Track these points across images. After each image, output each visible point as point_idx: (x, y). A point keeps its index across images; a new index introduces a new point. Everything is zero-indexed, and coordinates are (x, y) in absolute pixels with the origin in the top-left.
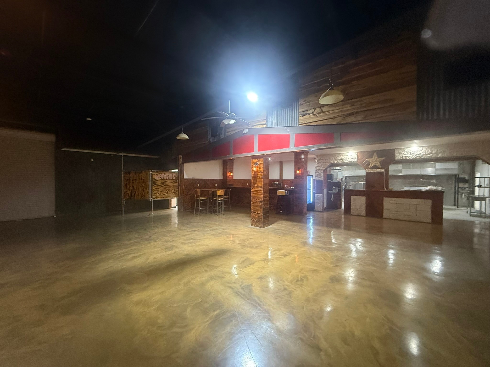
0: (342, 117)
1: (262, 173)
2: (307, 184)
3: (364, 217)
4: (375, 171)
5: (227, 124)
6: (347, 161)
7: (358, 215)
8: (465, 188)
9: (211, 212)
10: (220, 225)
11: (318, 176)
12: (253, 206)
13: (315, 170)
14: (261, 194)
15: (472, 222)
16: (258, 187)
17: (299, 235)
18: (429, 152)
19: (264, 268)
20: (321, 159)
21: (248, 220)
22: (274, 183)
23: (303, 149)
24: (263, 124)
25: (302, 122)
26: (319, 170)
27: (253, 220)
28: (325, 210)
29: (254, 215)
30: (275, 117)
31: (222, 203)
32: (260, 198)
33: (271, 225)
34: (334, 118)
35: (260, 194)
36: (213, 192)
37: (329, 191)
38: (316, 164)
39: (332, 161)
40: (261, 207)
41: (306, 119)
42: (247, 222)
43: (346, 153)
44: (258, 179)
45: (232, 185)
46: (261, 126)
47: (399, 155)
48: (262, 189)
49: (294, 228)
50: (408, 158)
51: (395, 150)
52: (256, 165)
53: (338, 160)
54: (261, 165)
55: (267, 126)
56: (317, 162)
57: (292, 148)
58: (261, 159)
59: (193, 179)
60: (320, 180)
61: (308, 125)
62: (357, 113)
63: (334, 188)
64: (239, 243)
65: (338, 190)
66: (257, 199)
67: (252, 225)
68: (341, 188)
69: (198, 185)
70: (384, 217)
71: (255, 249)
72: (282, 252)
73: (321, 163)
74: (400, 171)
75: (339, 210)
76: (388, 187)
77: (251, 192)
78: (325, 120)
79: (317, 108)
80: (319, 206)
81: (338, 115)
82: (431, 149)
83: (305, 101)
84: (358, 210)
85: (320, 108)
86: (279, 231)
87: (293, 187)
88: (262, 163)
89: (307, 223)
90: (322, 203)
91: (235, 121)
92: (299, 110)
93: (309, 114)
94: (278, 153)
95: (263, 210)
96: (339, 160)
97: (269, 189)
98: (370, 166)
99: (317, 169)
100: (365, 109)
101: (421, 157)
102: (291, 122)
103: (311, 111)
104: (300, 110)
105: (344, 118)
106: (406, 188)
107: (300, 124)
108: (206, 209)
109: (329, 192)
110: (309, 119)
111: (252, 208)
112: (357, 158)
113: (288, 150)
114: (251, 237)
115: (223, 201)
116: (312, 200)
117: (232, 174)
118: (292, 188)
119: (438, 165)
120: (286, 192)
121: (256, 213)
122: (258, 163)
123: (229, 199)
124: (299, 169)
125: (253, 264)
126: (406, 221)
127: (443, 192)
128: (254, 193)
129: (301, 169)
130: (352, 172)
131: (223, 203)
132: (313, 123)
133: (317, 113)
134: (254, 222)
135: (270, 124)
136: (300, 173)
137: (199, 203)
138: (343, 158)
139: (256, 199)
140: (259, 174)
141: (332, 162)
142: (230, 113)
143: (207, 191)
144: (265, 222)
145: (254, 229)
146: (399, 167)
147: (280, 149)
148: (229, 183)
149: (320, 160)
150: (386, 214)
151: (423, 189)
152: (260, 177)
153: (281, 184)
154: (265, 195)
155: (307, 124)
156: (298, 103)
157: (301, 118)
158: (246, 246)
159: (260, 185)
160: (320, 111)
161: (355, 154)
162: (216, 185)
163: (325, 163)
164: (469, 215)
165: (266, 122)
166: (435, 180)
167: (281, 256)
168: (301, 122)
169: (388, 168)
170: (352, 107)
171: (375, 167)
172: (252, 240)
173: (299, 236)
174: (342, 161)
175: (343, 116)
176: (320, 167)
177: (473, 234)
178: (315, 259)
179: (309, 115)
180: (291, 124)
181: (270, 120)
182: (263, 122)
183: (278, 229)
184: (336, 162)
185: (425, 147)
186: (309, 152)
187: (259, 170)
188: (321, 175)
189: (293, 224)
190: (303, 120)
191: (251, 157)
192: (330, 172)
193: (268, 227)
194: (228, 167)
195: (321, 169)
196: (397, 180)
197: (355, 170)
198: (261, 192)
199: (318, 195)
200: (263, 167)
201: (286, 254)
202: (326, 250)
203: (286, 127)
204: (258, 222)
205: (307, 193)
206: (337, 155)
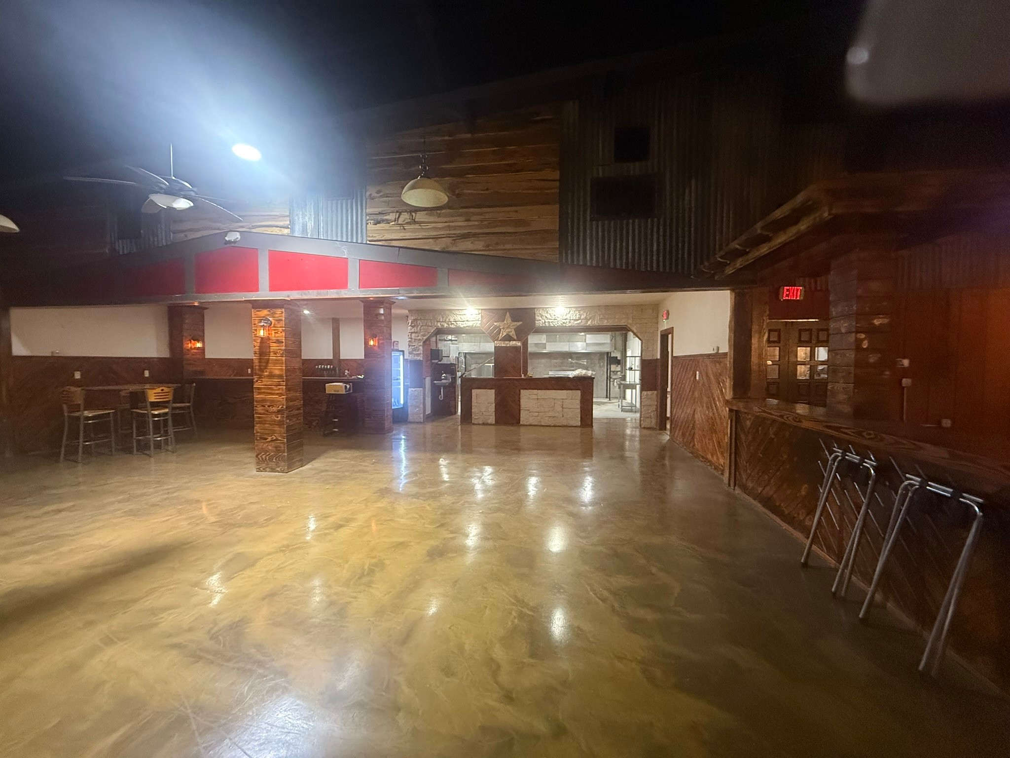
0: (451, 239)
1: (282, 344)
2: (392, 369)
3: (492, 427)
4: (508, 345)
5: (166, 207)
6: (465, 325)
7: (483, 424)
8: (617, 372)
9: (128, 450)
10: (158, 482)
11: (414, 352)
12: (260, 423)
13: (408, 340)
14: (280, 395)
15: (624, 419)
16: (271, 376)
17: (372, 477)
18: (577, 316)
19: (282, 568)
20: (419, 318)
21: (248, 458)
22: (320, 367)
23: (377, 294)
24: (281, 227)
25: (375, 237)
26: (415, 341)
27: (261, 457)
28: (429, 418)
29: (261, 445)
30: (311, 215)
31: (166, 421)
32: (279, 403)
33: (309, 462)
34: (435, 238)
35: (277, 394)
36: (133, 394)
37: (435, 382)
38: (409, 328)
39: (439, 324)
40: (280, 423)
41: (382, 232)
42: (246, 464)
43: (463, 310)
44: (272, 357)
45: (202, 373)
46: (276, 231)
47: (541, 319)
48: (283, 381)
49: (362, 464)
50: (553, 325)
51: (536, 310)
52: (265, 325)
53: (449, 321)
54: (279, 326)
55: (293, 233)
56: (411, 324)
57: (353, 290)
58: (279, 311)
59: (52, 356)
60: (418, 361)
61: (387, 245)
62: (475, 235)
63: (444, 376)
64: (217, 520)
65: (451, 380)
66: (269, 406)
67: (259, 470)
68: (456, 374)
69: (78, 375)
70: (521, 423)
71: (261, 526)
72: (331, 519)
73: (418, 326)
74: (544, 346)
75: (454, 416)
76: (527, 372)
77: (254, 391)
78: (422, 240)
79: (404, 212)
80: (414, 413)
81: (442, 233)
82: (579, 311)
83: (378, 192)
84: (483, 413)
85: (409, 213)
86: (329, 473)
87: (363, 376)
88: (281, 320)
89: (392, 449)
90: (422, 406)
91: (192, 204)
92: (366, 209)
93: (388, 221)
94: (321, 298)
95: (288, 431)
96: (451, 322)
97: (302, 380)
98: (501, 335)
99: (411, 338)
100: (488, 231)
101: (568, 325)
102: (349, 233)
103: (392, 217)
104: (369, 211)
105: (453, 242)
106: (552, 374)
107: (369, 239)
108: (110, 441)
109: (435, 384)
110: (389, 232)
111: (257, 428)
112: (480, 319)
113: (344, 294)
114: (254, 499)
115: (169, 417)
116: (402, 402)
117: (199, 345)
118: (360, 377)
119: (590, 338)
120: (346, 387)
121: (270, 439)
122: (270, 319)
123: (191, 410)
124: (374, 337)
125: (252, 565)
126: (550, 426)
127: (594, 378)
128: (259, 393)
129: (377, 338)
130: (474, 345)
131: (170, 422)
132: (398, 241)
133: (404, 223)
134: (263, 461)
135: (301, 230)
136: (377, 344)
137: (79, 427)
138: (458, 318)
139: (266, 406)
140: (274, 347)
141: (439, 326)
142: (174, 178)
143: (115, 390)
144: (293, 459)
145: (264, 477)
146: (542, 338)
147: (325, 291)
148: (192, 368)
149: (416, 320)
150: (524, 417)
151: (571, 374)
152: (275, 354)
153: (337, 369)
154: (292, 394)
155: (384, 242)
156: (364, 194)
157: (371, 227)
158: (235, 525)
159: (277, 372)
160: (410, 219)
161: (477, 312)
162: (147, 374)
163: (427, 327)
164: (620, 410)
165: (288, 222)
166: (585, 361)
167: (327, 531)
168: (372, 236)
169: (527, 339)
170: (466, 222)
171: (508, 338)
172: (254, 507)
173: (372, 479)
174: (457, 324)
175: (453, 237)
176: (417, 335)
177: (623, 436)
178: (402, 520)
179: (389, 223)
180: (349, 237)
181: (299, 218)
182: (281, 221)
183: (327, 471)
184: (446, 325)
185: (573, 309)
186: (395, 302)
187: (273, 336)
188: (419, 349)
189: (361, 454)
190: (375, 231)
191: (249, 303)
192: (436, 346)
193: (300, 468)
194: (185, 326)
195: (419, 338)
196: (540, 361)
197: (480, 342)
198: (279, 389)
199: (415, 390)
200: (284, 328)
201: (341, 523)
202: (425, 498)
203: (338, 243)
204: (274, 460)
205: (393, 387)
206: (447, 312)
